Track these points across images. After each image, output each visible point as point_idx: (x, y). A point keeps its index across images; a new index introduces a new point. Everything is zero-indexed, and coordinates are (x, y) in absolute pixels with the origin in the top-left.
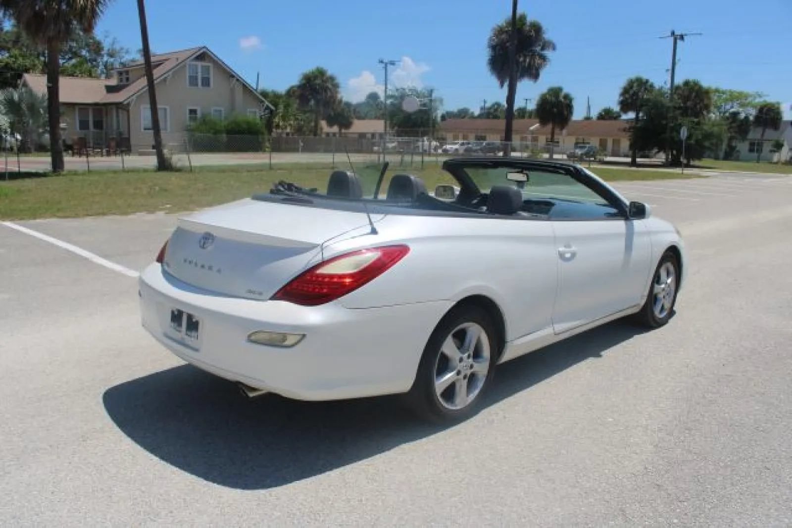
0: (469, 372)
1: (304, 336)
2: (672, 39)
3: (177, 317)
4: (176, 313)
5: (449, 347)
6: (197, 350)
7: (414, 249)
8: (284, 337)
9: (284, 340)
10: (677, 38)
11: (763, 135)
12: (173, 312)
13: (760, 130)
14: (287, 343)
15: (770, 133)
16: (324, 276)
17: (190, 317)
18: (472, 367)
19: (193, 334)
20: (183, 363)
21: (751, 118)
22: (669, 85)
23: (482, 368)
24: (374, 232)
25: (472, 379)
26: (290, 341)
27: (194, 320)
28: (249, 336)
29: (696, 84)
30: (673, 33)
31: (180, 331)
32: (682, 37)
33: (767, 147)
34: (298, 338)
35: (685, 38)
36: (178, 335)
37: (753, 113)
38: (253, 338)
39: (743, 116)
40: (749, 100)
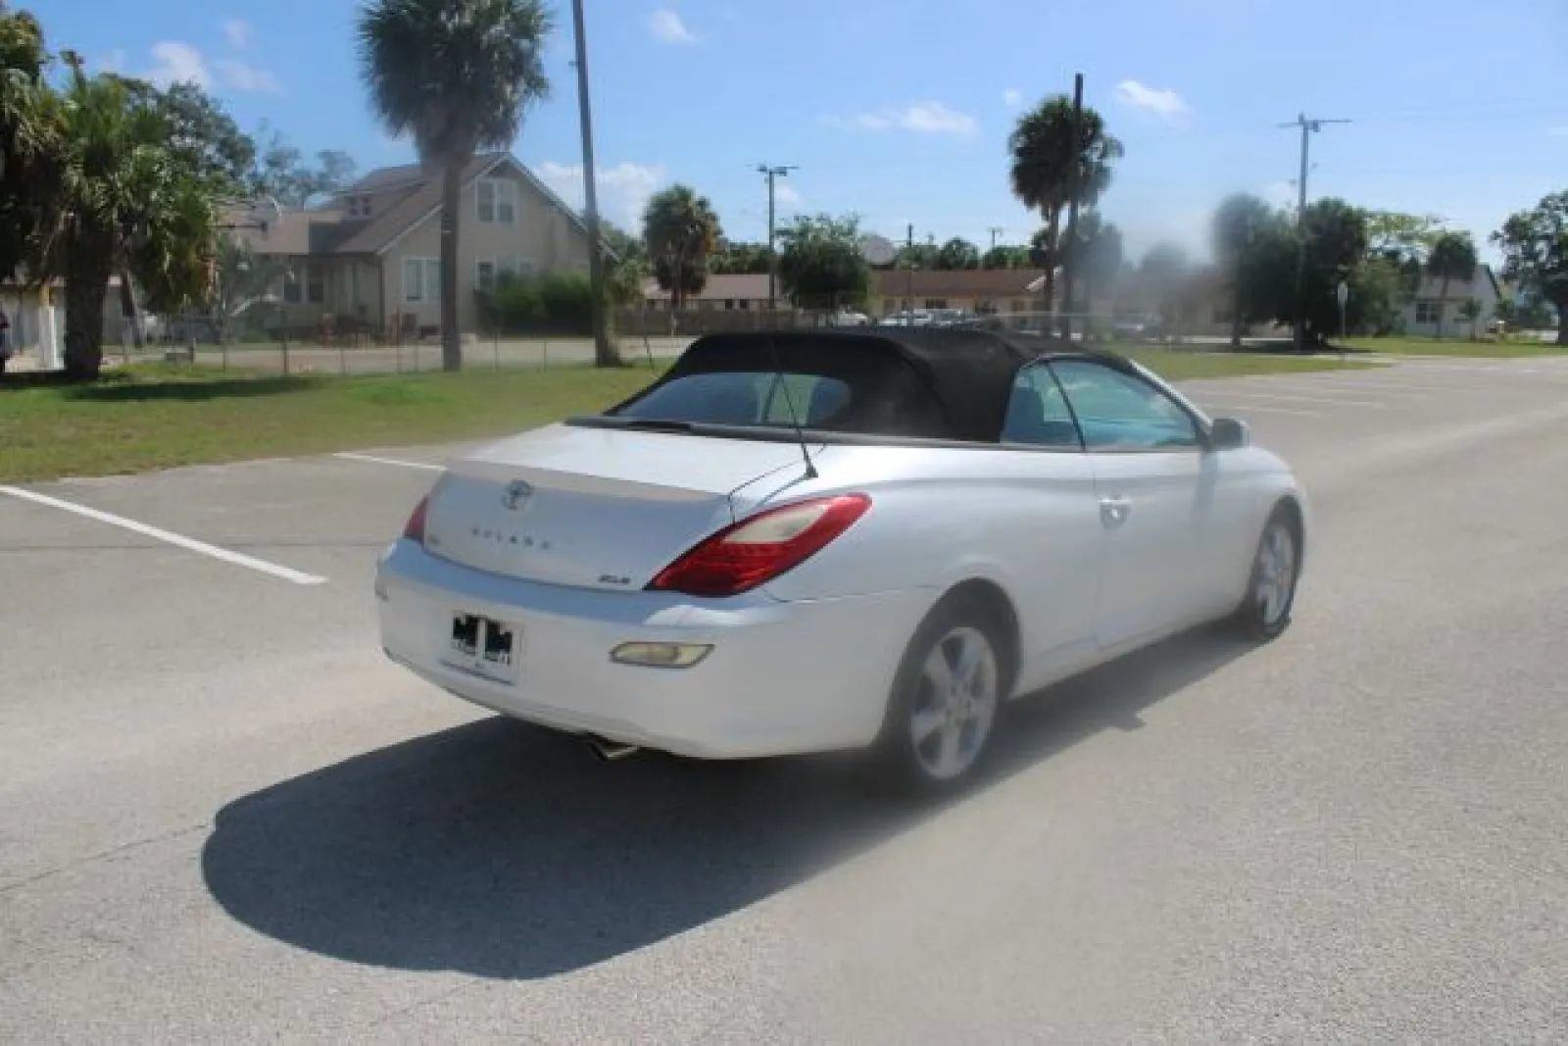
0: (964, 715)
1: (710, 647)
2: (1298, 128)
3: (465, 629)
4: (464, 622)
5: (936, 665)
6: (507, 683)
7: (877, 499)
8: (675, 650)
9: (676, 655)
10: (1308, 126)
11: (1445, 290)
12: (457, 622)
13: (1438, 282)
14: (678, 661)
15: (1454, 288)
16: (737, 548)
17: (493, 627)
18: (968, 705)
19: (502, 654)
20: (486, 713)
21: (1423, 261)
22: (1296, 202)
23: (983, 711)
24: (811, 473)
25: (968, 726)
26: (686, 657)
27: (502, 632)
28: (613, 653)
29: (1338, 205)
30: (1300, 120)
31: (474, 654)
32: (1315, 125)
33: (1451, 312)
34: (700, 651)
35: (1320, 126)
36: (470, 661)
37: (1423, 252)
38: (620, 654)
39: (1406, 257)
40: (1418, 228)
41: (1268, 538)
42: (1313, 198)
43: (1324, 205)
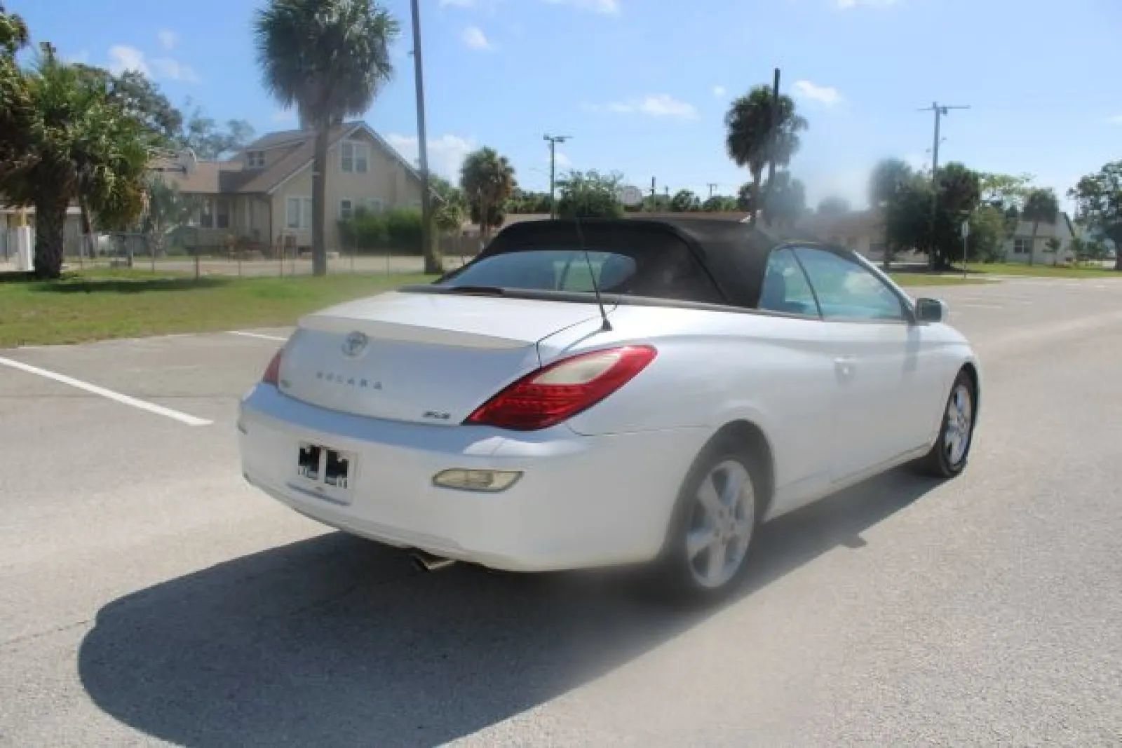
0: (729, 535)
1: (520, 474)
2: (933, 113)
3: (309, 458)
4: (308, 451)
5: (707, 493)
6: (344, 504)
7: (660, 348)
8: (489, 476)
9: (490, 481)
10: (940, 111)
11: (1035, 231)
12: (302, 451)
13: (1031, 224)
14: (492, 486)
15: (1044, 229)
16: (544, 388)
17: (332, 455)
18: (732, 528)
19: (339, 479)
20: (324, 530)
21: (1020, 209)
22: (930, 166)
23: (743, 531)
24: (607, 326)
25: (731, 545)
26: (498, 482)
27: (340, 460)
28: (435, 478)
29: (961, 167)
30: (935, 106)
31: (315, 479)
32: (945, 110)
33: (1040, 246)
34: (512, 476)
35: (949, 111)
36: (311, 485)
37: (1020, 203)
38: (440, 480)
39: (1007, 206)
40: (1014, 185)
41: (954, 397)
42: (942, 164)
43: (950, 167)
